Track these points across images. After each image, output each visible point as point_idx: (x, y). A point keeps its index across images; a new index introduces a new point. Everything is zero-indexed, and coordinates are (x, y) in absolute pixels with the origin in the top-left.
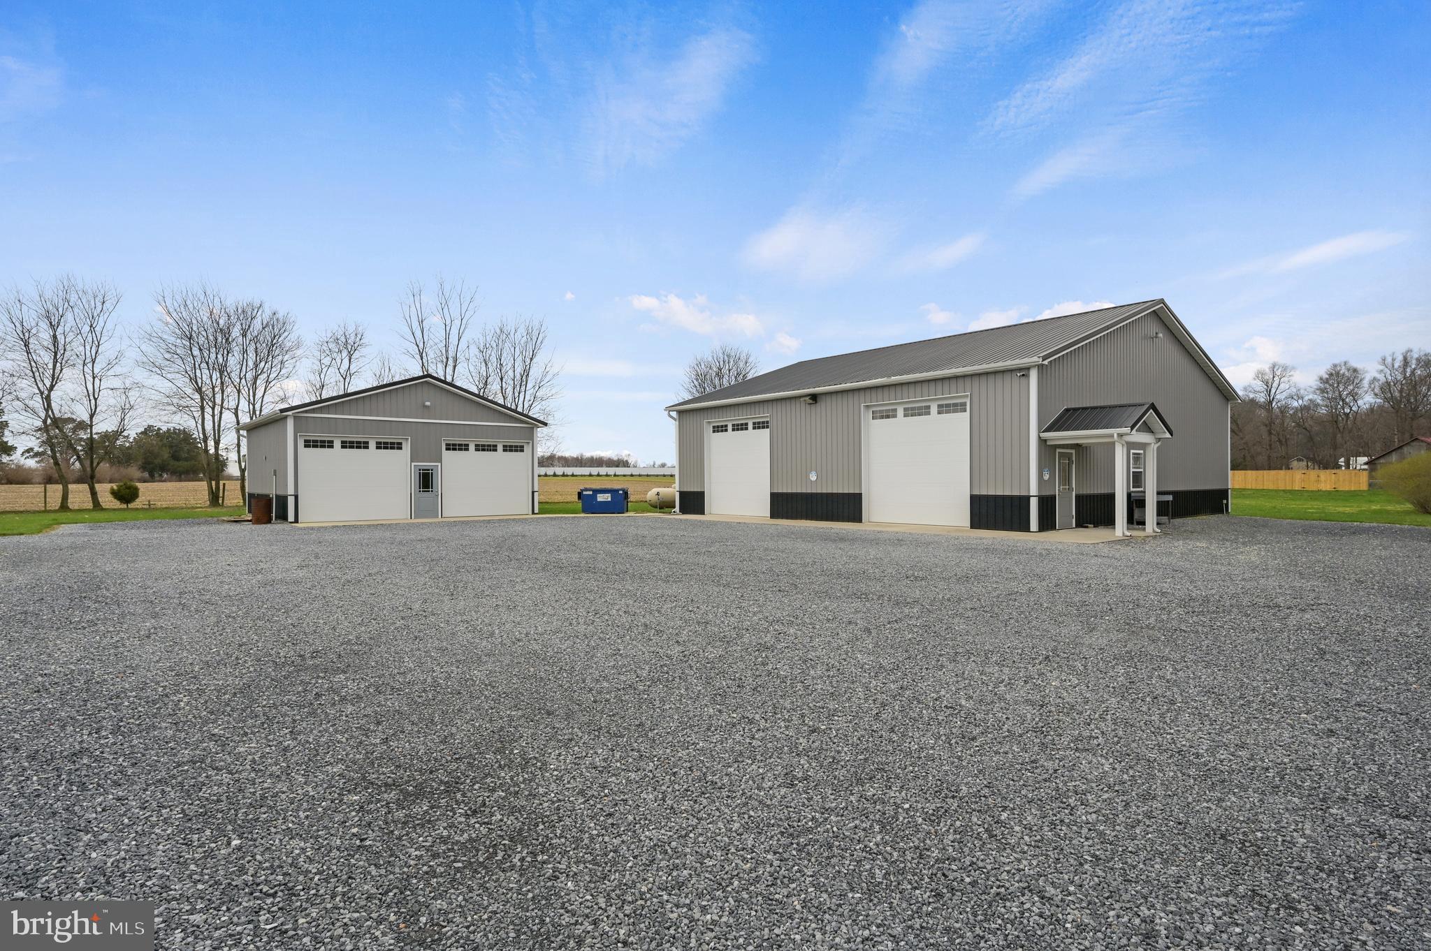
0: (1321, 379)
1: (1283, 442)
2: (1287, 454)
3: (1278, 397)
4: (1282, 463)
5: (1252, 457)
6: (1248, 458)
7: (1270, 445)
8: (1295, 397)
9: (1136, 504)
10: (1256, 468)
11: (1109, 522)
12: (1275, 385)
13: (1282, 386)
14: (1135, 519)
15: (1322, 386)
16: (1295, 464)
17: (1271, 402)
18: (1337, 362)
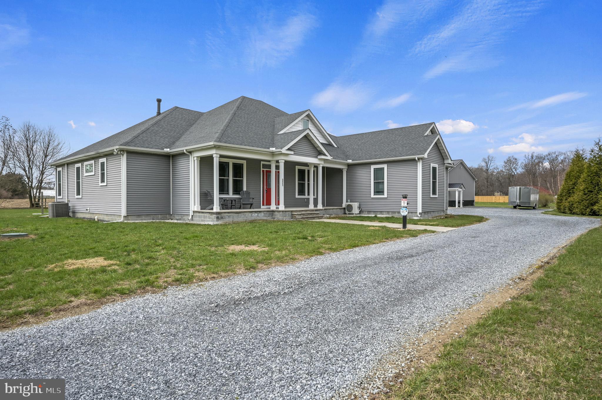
0: (505, 162)
1: (492, 185)
2: (493, 190)
3: (490, 168)
4: (491, 194)
5: (481, 191)
6: (480, 191)
7: (487, 186)
8: (496, 169)
9: (459, 202)
10: (483, 195)
11: (455, 206)
12: (489, 164)
13: (492, 164)
14: (459, 206)
15: (505, 165)
16: (496, 194)
17: (488, 170)
18: (510, 156)
